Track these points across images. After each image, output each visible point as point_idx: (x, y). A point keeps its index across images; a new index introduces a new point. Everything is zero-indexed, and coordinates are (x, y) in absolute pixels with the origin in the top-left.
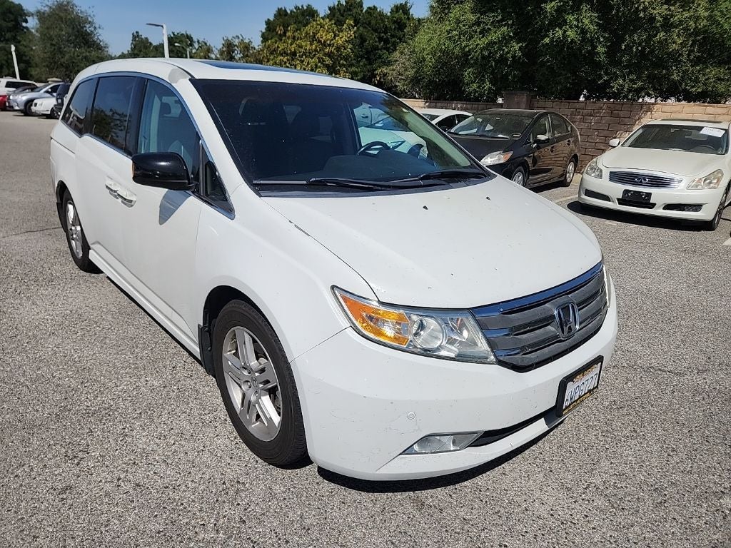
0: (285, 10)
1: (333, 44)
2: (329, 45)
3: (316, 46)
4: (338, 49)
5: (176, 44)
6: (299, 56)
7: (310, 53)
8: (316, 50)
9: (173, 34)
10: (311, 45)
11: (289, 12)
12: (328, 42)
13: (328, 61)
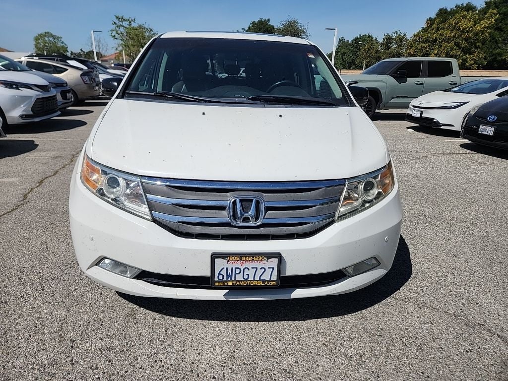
0: (446, 9)
1: (472, 30)
2: (468, 32)
3: (455, 34)
4: (477, 34)
5: (360, 43)
6: (439, 42)
7: (449, 39)
8: (454, 37)
9: (360, 36)
10: (451, 33)
11: (449, 10)
12: (467, 29)
13: (464, 44)
